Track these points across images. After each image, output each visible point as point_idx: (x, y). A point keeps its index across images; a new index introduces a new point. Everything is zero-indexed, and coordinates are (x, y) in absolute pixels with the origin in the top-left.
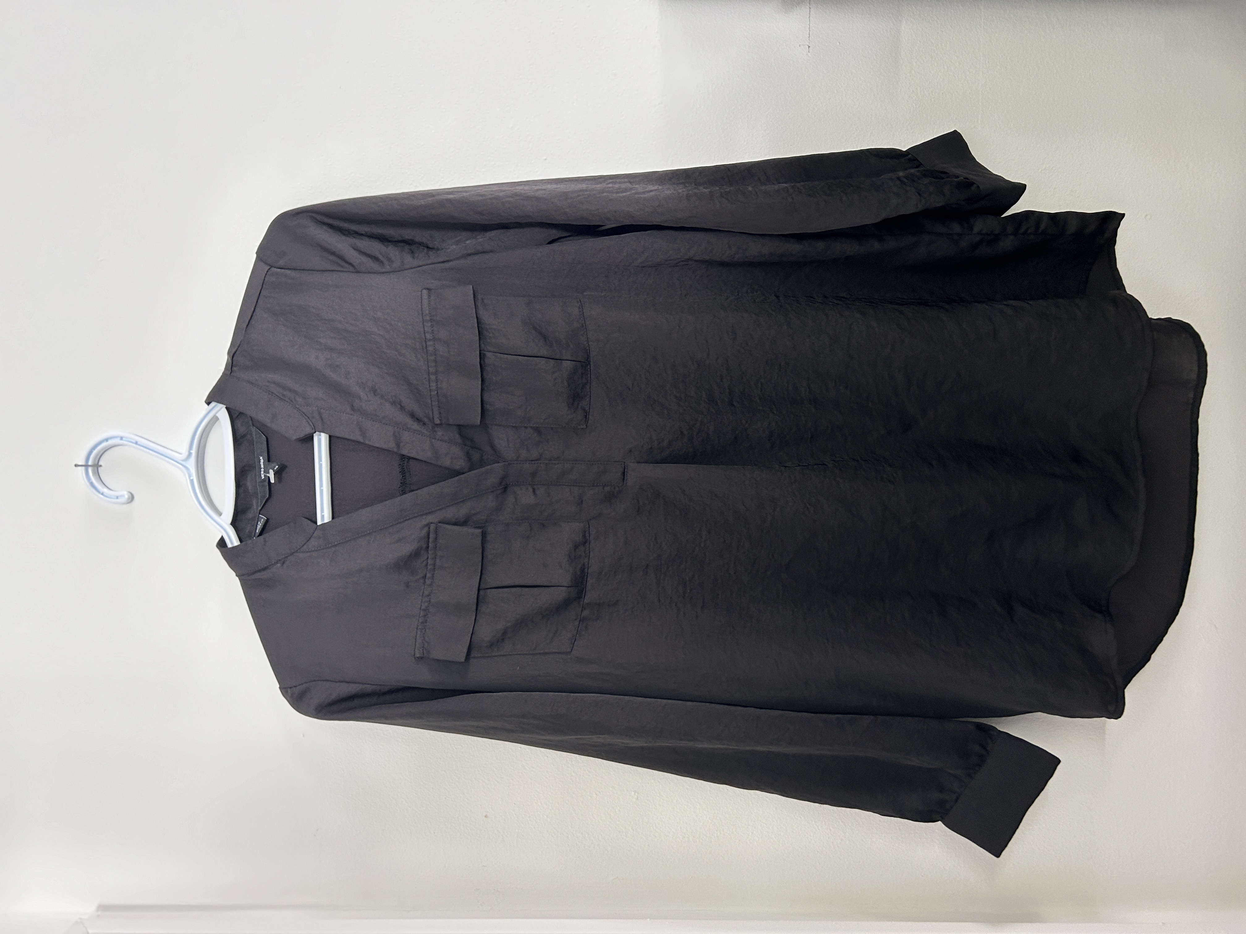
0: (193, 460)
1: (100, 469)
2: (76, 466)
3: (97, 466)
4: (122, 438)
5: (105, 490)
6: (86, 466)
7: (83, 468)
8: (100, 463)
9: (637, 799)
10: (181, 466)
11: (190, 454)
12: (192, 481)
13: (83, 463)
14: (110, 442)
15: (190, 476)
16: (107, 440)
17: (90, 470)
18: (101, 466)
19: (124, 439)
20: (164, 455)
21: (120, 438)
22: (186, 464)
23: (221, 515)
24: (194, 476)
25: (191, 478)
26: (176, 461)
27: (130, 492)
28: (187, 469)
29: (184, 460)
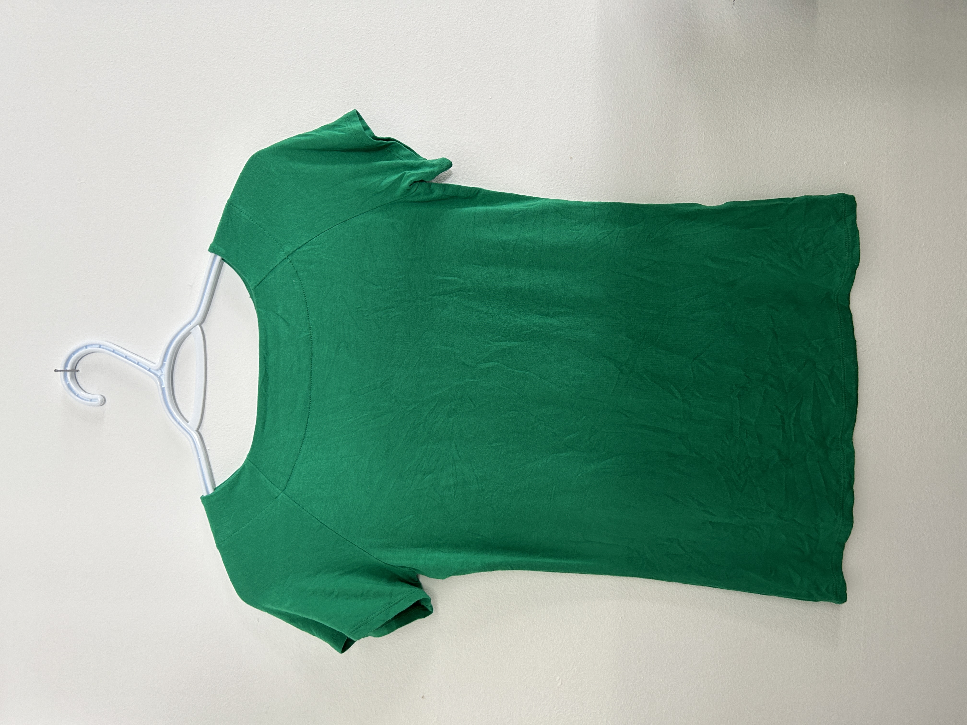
0: (165, 369)
1: (77, 373)
2: (56, 371)
3: (74, 371)
5: (82, 393)
6: (65, 371)
7: (62, 373)
8: (77, 369)
10: (153, 375)
11: (163, 365)
12: (163, 390)
13: (62, 369)
14: (89, 349)
15: (161, 384)
16: (85, 348)
17: (68, 374)
18: (78, 371)
19: (101, 347)
20: (138, 364)
21: (98, 346)
22: (159, 373)
23: (188, 422)
24: (165, 385)
25: (163, 387)
26: (149, 370)
27: (103, 396)
28: (159, 378)
29: (157, 370)
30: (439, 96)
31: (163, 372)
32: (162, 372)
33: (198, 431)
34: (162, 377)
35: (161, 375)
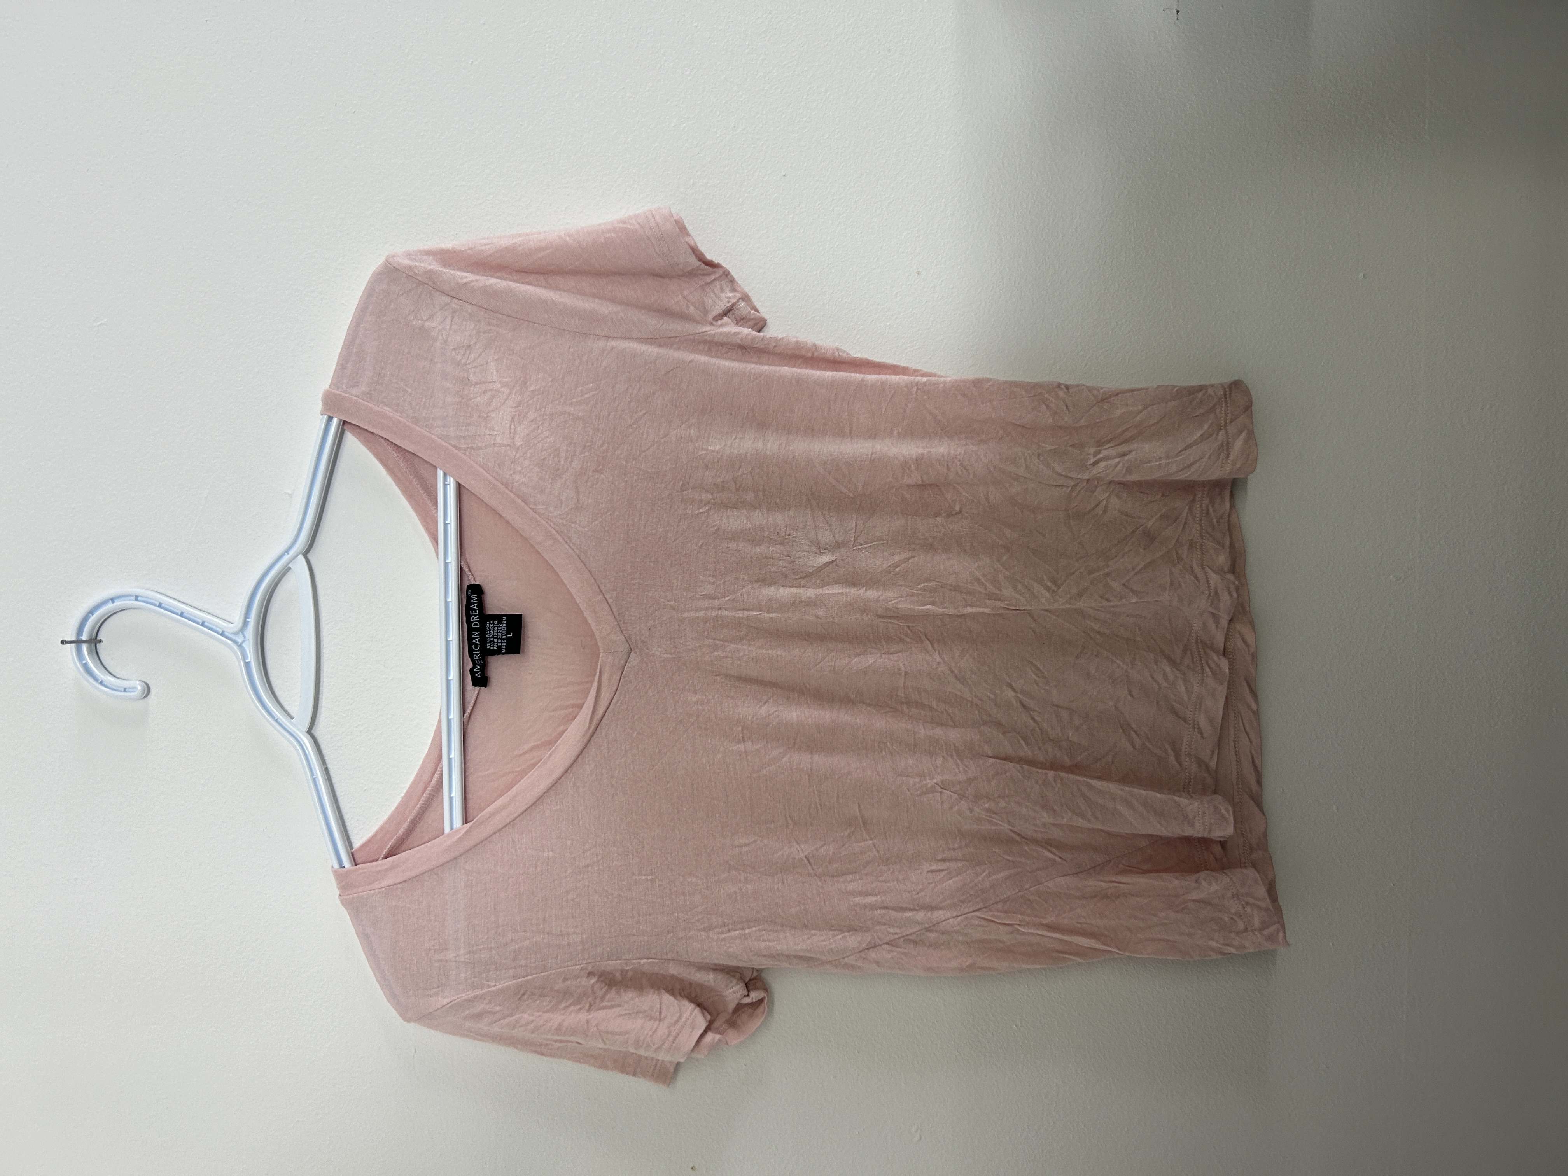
0: (251, 632)
1: (98, 645)
2: (63, 642)
3: (94, 642)
4: (136, 598)
5: (109, 679)
6: (78, 642)
7: (73, 645)
8: (99, 638)
9: (921, 1138)
10: (230, 642)
11: (245, 624)
12: (247, 665)
13: (74, 639)
14: (118, 604)
15: (244, 657)
16: (112, 600)
17: (85, 647)
18: (100, 641)
19: (139, 598)
20: (203, 625)
21: (133, 598)
22: (240, 640)
23: (292, 718)
24: (251, 657)
25: (247, 661)
26: (222, 634)
27: (144, 682)
28: (240, 646)
29: (236, 633)
30: (699, 173)
31: (247, 636)
32: (244, 637)
33: (310, 732)
34: (244, 645)
35: (243, 642)
